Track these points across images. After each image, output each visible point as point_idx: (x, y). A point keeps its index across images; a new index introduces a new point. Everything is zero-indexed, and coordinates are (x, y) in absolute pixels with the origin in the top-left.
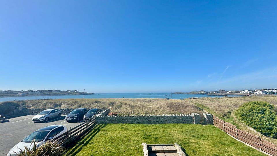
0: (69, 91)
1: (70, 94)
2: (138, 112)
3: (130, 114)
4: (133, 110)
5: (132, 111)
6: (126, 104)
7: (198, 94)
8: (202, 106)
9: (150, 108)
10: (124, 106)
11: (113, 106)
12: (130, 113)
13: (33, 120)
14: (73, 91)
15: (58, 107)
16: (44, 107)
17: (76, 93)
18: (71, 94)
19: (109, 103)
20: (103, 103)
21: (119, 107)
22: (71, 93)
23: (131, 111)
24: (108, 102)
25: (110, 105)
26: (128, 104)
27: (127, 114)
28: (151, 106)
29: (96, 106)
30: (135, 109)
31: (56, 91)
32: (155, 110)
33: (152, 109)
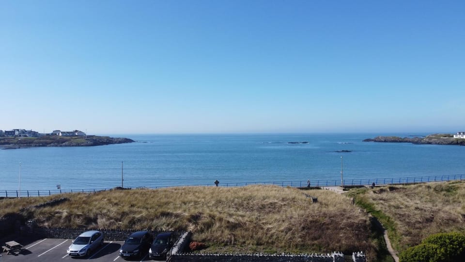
0: (61, 134)
1: (64, 144)
2: (244, 240)
3: (229, 244)
4: (234, 236)
5: (233, 238)
6: (221, 220)
7: (452, 143)
8: (388, 221)
9: (268, 229)
10: (218, 224)
11: (196, 224)
12: (227, 242)
13: (70, 254)
14: (72, 134)
15: (93, 224)
16: (68, 223)
17: (79, 140)
18: (67, 143)
19: (189, 217)
20: (177, 216)
21: (209, 226)
22: (66, 138)
23: (231, 238)
24: (186, 214)
25: (190, 221)
26: (225, 221)
27: (223, 244)
28: (270, 224)
29: (164, 223)
30: (238, 232)
31: (24, 132)
32: (275, 237)
33: (271, 232)
